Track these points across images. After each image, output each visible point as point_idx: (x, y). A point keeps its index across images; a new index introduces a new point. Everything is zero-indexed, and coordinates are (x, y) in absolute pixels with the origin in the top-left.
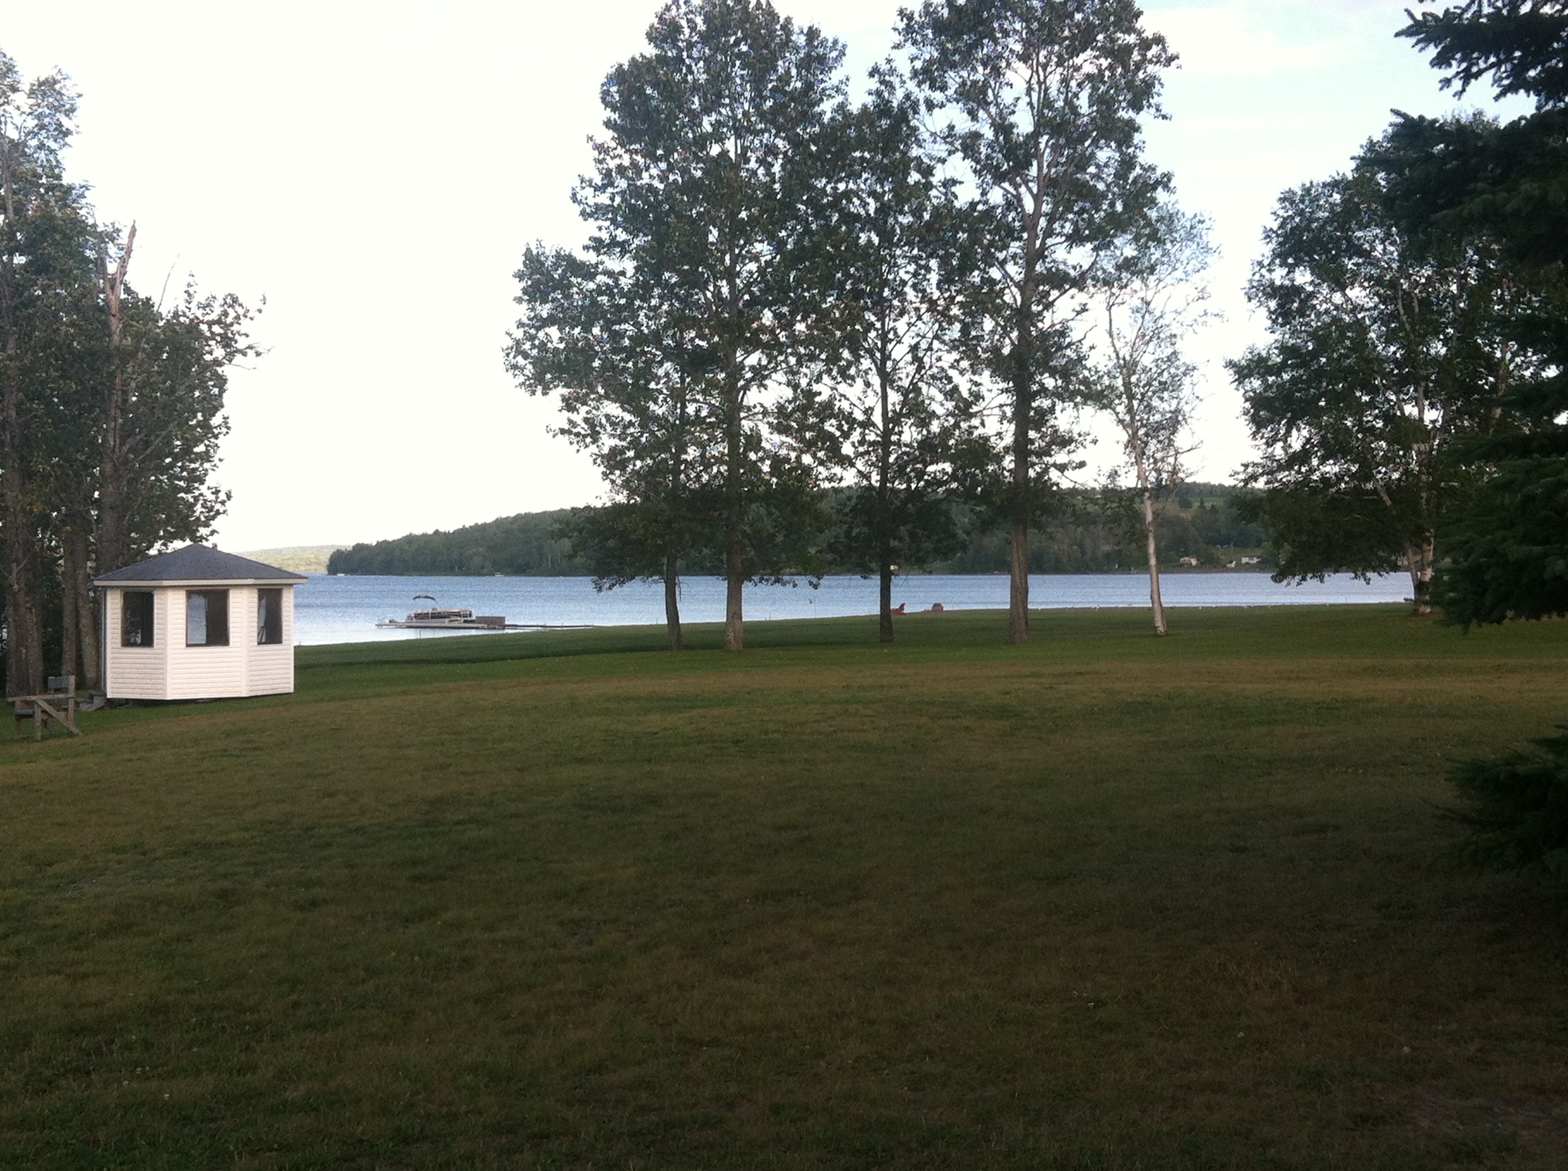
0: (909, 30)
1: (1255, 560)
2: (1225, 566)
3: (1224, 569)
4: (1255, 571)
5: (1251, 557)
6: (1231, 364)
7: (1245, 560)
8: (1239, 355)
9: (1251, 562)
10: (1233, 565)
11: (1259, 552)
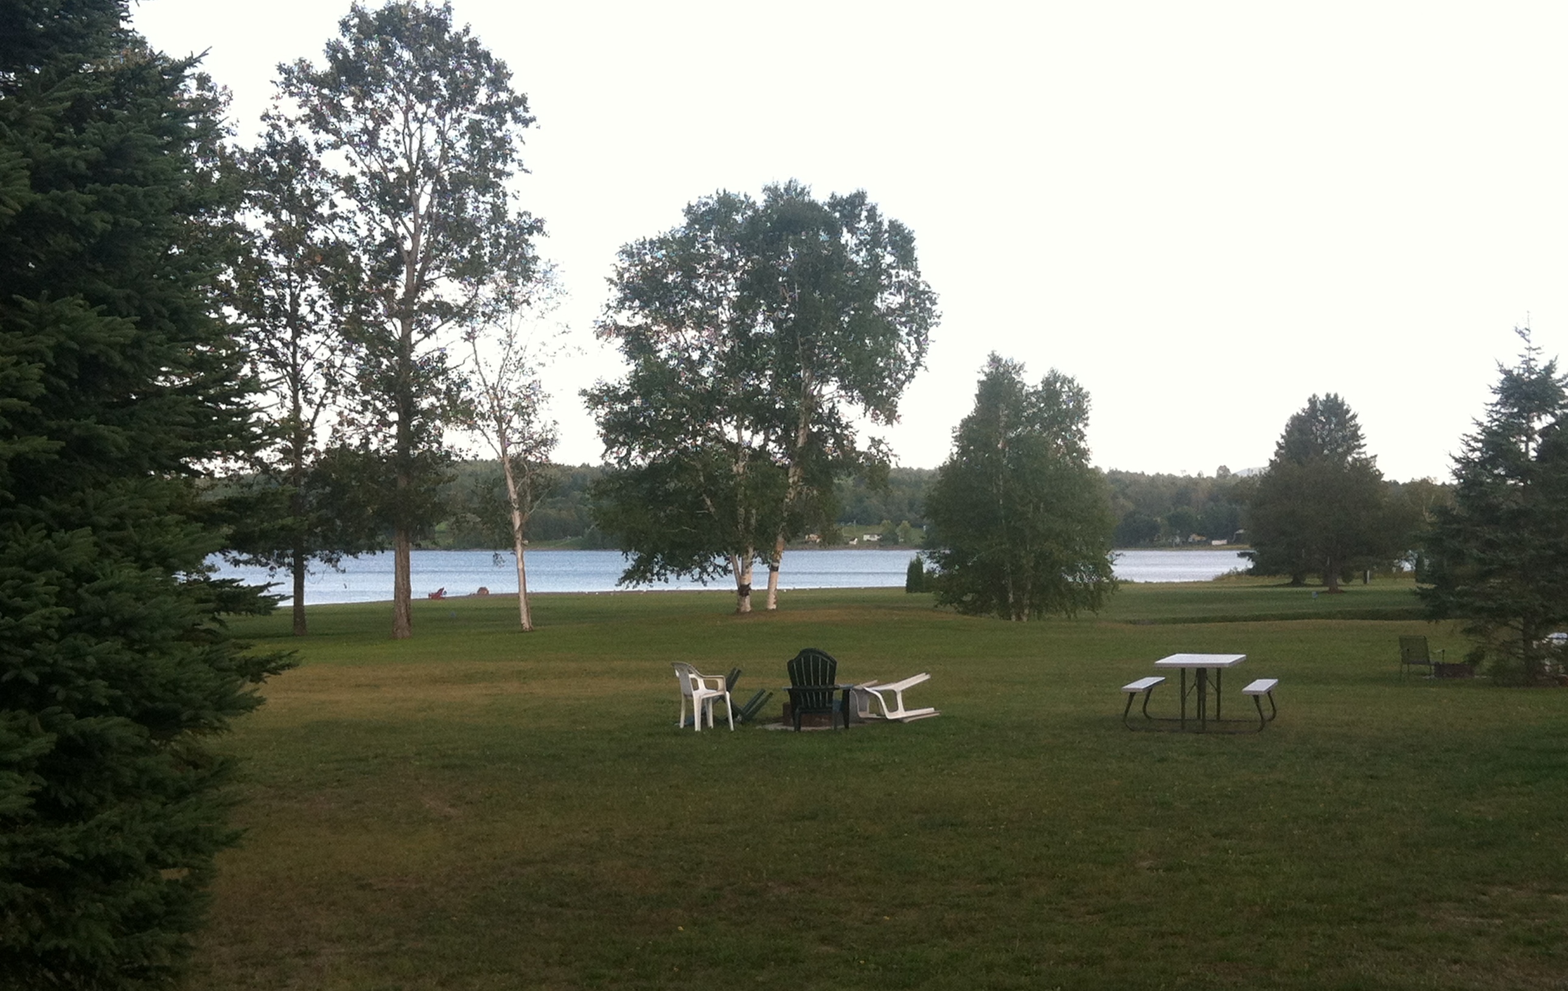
0: (288, 83)
1: (876, 538)
2: (847, 543)
3: (846, 546)
4: (875, 549)
5: (872, 535)
6: (584, 393)
7: (866, 537)
8: (590, 386)
9: (872, 539)
10: (855, 542)
11: (881, 529)
